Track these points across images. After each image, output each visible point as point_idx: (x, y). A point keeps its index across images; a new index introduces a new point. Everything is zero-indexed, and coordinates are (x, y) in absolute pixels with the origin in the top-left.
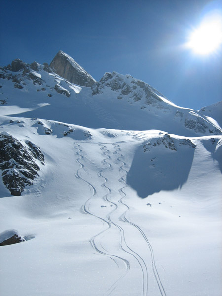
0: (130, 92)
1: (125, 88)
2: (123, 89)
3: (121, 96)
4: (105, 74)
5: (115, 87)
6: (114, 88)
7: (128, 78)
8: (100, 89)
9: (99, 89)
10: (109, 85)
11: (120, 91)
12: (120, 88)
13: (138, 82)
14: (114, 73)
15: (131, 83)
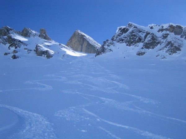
0: (159, 43)
1: (149, 38)
2: (146, 41)
3: (143, 51)
4: (117, 31)
5: (132, 40)
6: (130, 43)
7: (152, 28)
8: (108, 46)
9: (106, 47)
10: (123, 40)
11: (141, 45)
12: (140, 40)
13: (171, 26)
14: (130, 25)
15: (159, 31)
